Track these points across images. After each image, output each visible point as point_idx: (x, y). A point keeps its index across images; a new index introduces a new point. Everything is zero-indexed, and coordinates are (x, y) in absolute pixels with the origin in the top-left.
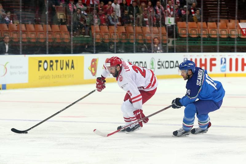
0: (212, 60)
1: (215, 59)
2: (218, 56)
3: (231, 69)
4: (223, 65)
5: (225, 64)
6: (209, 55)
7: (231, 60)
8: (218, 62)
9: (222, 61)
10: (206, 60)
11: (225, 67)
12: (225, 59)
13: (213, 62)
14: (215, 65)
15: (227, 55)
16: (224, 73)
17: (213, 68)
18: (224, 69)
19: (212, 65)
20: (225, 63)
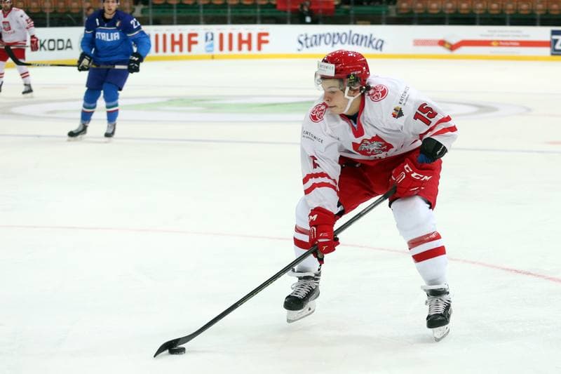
0: (190, 35)
1: (196, 35)
2: (201, 30)
3: (221, 48)
4: (208, 43)
5: (211, 42)
6: (186, 29)
7: (221, 36)
8: (200, 39)
9: (207, 38)
10: (181, 36)
11: (212, 46)
12: (212, 34)
13: (193, 39)
14: (196, 43)
15: (216, 29)
16: (210, 54)
17: (193, 47)
18: (210, 49)
19: (191, 43)
20: (212, 39)
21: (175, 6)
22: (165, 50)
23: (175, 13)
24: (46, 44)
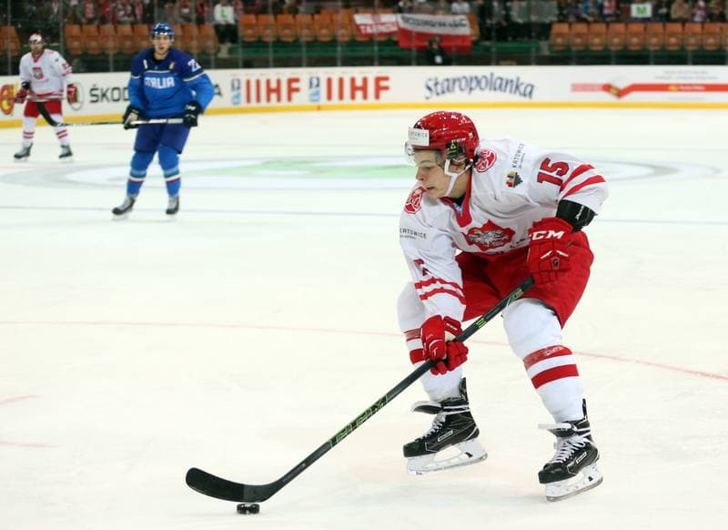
0: (291, 81)
1: (297, 80)
2: (304, 74)
3: (329, 97)
4: (314, 90)
5: (317, 88)
6: (285, 74)
7: (329, 81)
8: (303, 85)
9: (311, 84)
10: (279, 82)
11: (317, 93)
12: (318, 79)
13: (295, 85)
14: (297, 90)
15: (323, 73)
16: (316, 104)
17: (295, 95)
18: (316, 98)
19: (291, 90)
20: (318, 85)
21: (271, 45)
22: (258, 99)
23: (270, 55)
24: (109, 94)
